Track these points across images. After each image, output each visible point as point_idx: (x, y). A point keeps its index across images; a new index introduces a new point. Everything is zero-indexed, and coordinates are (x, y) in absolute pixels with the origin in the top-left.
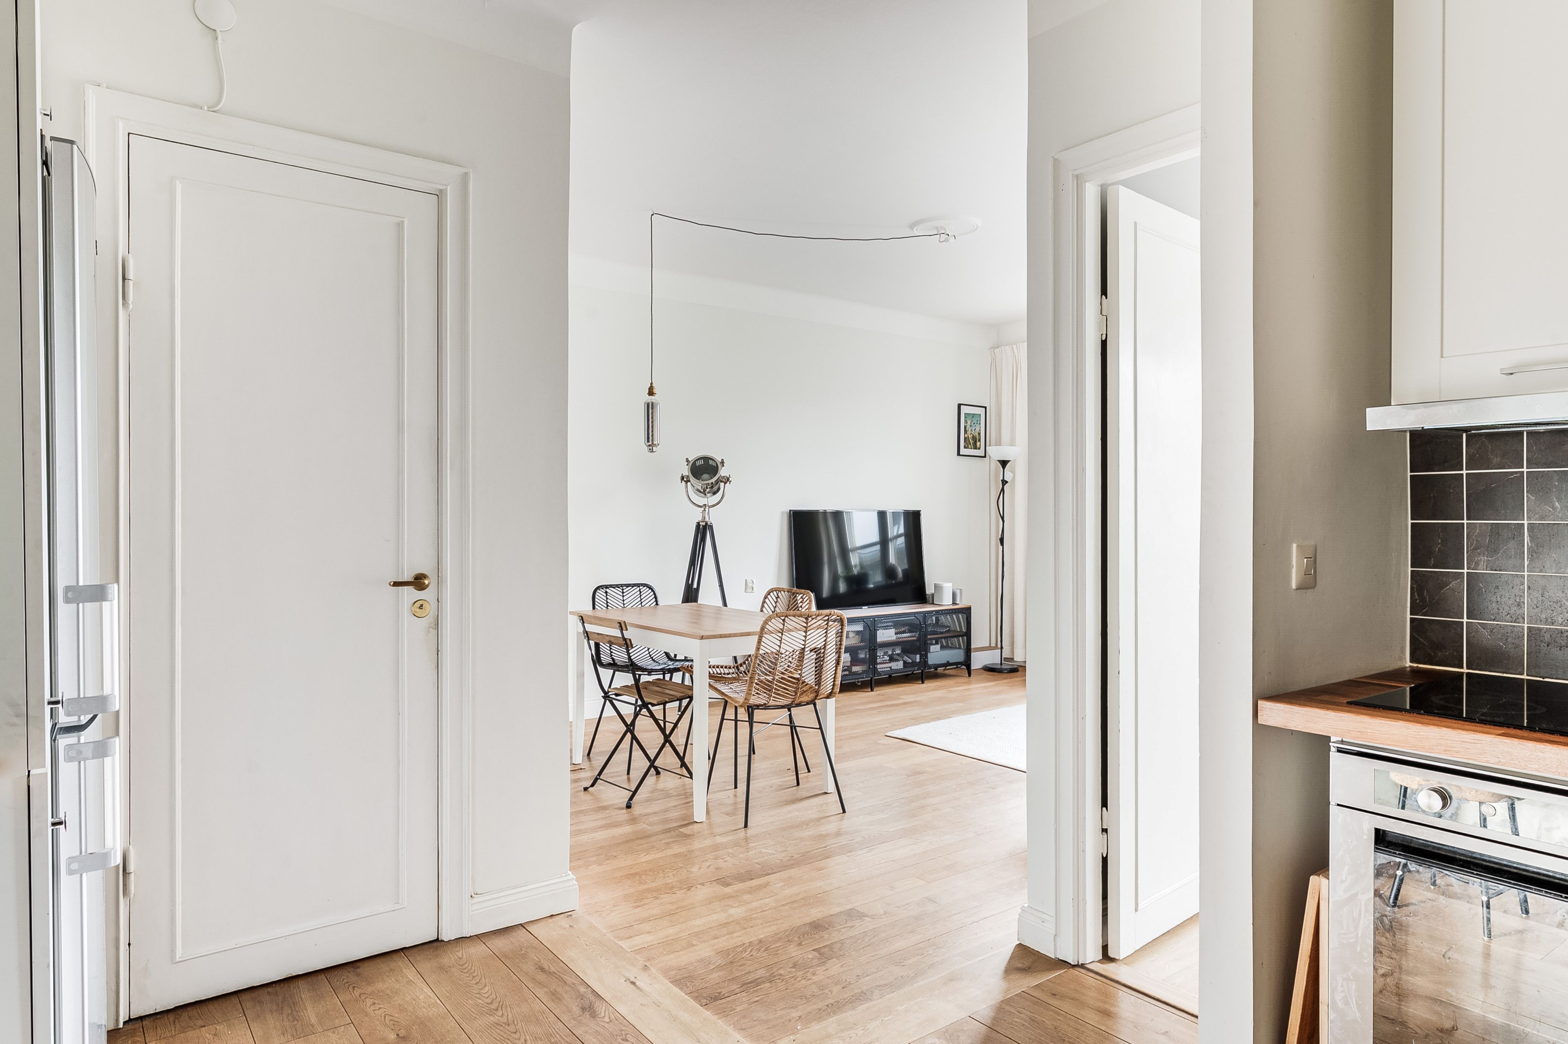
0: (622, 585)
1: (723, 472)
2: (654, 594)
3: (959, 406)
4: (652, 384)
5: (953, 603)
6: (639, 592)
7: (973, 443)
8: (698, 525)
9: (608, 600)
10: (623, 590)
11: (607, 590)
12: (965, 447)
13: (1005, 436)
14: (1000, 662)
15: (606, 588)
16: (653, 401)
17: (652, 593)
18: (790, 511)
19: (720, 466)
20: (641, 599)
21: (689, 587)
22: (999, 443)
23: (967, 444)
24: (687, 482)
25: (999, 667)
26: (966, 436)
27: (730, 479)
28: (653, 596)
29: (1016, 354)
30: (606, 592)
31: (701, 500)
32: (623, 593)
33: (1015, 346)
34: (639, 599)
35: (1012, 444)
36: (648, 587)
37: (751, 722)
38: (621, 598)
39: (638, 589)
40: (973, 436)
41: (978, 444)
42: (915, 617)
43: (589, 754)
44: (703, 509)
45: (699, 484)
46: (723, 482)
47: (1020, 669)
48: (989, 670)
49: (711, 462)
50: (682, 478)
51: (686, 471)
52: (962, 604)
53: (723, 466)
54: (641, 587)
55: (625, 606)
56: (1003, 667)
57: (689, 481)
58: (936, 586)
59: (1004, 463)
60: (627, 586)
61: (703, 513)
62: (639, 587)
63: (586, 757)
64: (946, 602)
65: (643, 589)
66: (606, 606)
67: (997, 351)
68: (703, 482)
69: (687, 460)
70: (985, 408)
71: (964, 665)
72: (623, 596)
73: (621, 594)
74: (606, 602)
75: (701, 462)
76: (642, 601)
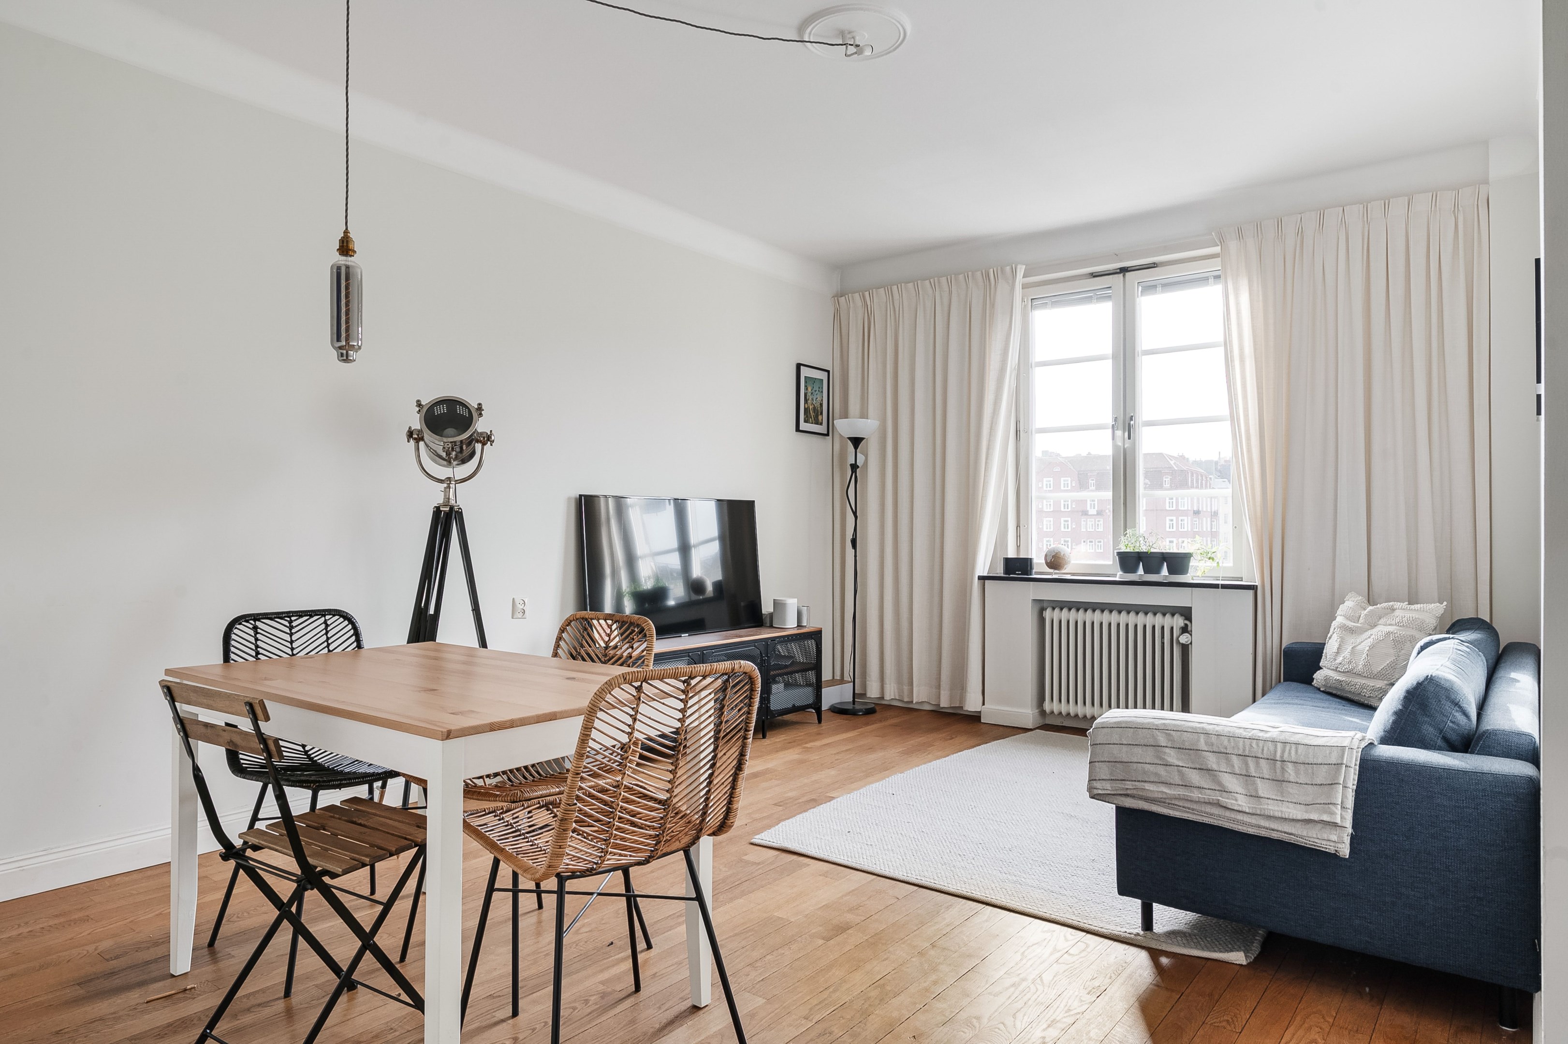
0: (288, 615)
1: (481, 426)
2: (355, 628)
3: (799, 366)
4: (346, 232)
5: (798, 626)
6: (323, 626)
7: (814, 415)
8: (437, 511)
9: (259, 643)
10: (291, 622)
11: (258, 623)
12: (806, 421)
13: (854, 405)
14: (851, 700)
15: (255, 620)
16: (349, 263)
17: (350, 626)
18: (581, 496)
19: (475, 415)
20: (328, 639)
21: (421, 613)
22: (845, 415)
23: (807, 417)
24: (418, 440)
25: (850, 707)
26: (806, 407)
27: (493, 438)
28: (352, 632)
29: (869, 303)
30: (255, 628)
31: (443, 472)
32: (291, 628)
33: (867, 294)
34: (324, 638)
35: (864, 415)
36: (341, 616)
37: (561, 893)
38: (288, 638)
39: (323, 619)
40: (814, 408)
41: (820, 417)
42: (755, 646)
43: (211, 944)
44: (445, 485)
45: (438, 444)
46: (481, 442)
47: (877, 708)
48: (839, 710)
49: (460, 410)
50: (410, 434)
51: (416, 423)
52: (810, 625)
53: (481, 415)
54: (328, 617)
55: (295, 652)
56: (857, 707)
57: (422, 439)
58: (776, 603)
59: (856, 442)
60: (300, 614)
61: (445, 491)
62: (324, 616)
63: (205, 951)
64: (791, 623)
65: (331, 619)
66: (254, 654)
67: (842, 300)
68: (445, 440)
69: (419, 404)
70: (828, 372)
71: (812, 708)
72: (291, 635)
73: (287, 630)
74: (253, 647)
75: (442, 409)
76: (330, 641)
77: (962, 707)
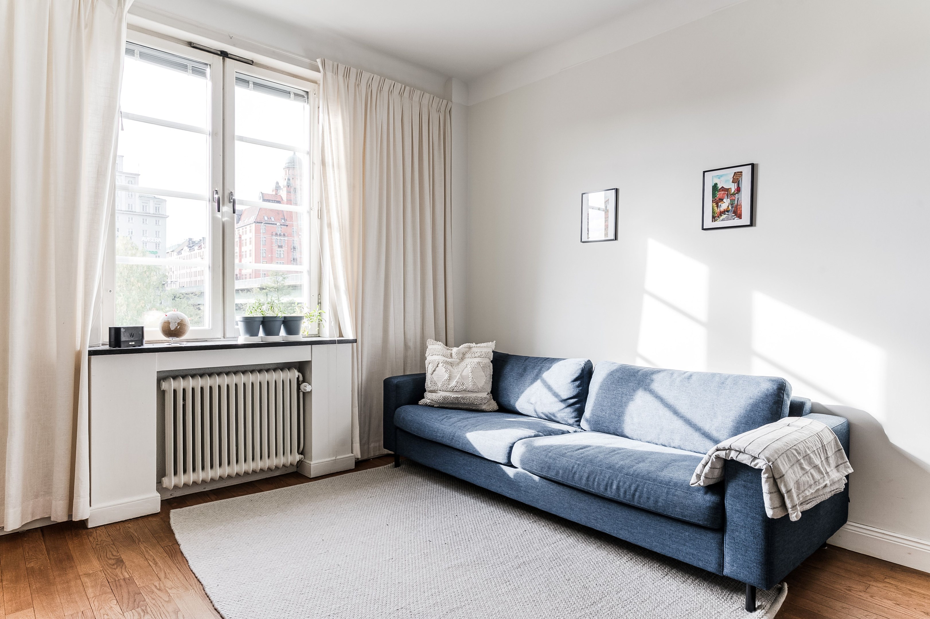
77: (3, 527)
